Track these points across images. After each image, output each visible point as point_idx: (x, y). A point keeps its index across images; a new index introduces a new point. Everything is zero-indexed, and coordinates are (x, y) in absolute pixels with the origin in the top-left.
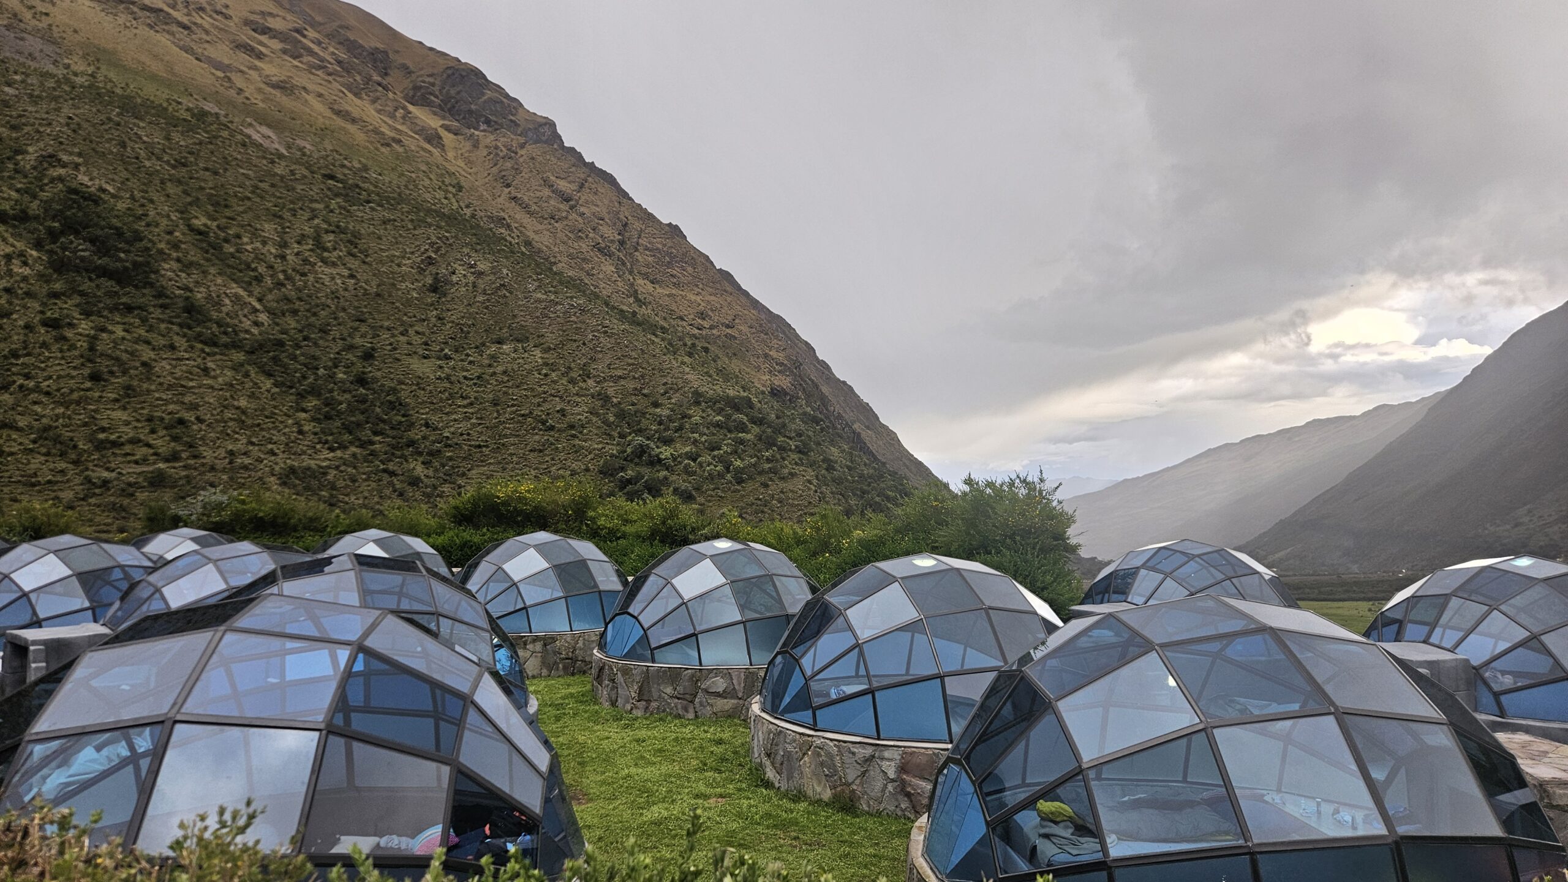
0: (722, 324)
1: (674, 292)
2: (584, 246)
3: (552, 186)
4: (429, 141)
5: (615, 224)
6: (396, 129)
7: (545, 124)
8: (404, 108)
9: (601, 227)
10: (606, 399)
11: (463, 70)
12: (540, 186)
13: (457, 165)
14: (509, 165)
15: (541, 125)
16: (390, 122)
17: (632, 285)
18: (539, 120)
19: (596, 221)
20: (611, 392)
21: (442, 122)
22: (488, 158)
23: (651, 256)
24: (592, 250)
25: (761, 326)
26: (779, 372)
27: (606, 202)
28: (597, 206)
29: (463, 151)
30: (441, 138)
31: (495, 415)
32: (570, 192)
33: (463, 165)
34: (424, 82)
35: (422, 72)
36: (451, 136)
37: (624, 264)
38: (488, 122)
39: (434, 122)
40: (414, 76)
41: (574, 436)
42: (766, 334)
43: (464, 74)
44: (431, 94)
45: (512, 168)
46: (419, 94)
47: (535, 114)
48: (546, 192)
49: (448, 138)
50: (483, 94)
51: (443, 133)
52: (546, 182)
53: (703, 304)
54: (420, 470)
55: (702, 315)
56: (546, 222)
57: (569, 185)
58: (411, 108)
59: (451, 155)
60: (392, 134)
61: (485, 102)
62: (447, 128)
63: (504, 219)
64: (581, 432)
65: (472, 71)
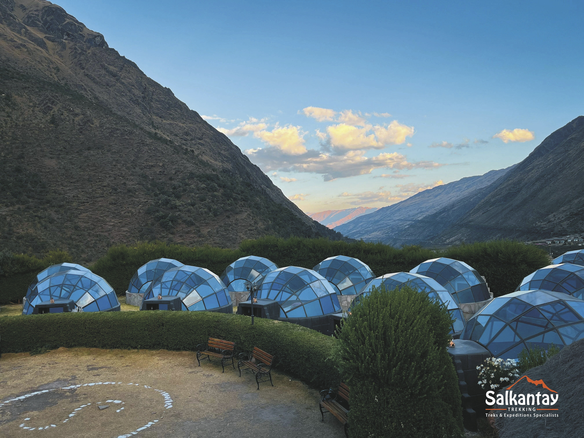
0: (197, 138)
1: (171, 122)
2: (125, 99)
3: (106, 69)
4: (39, 45)
5: (140, 89)
6: (22, 39)
7: (98, 36)
8: (25, 28)
9: (133, 90)
10: (145, 177)
11: (53, 8)
12: (100, 69)
13: (55, 59)
14: (82, 58)
15: (96, 37)
16: (18, 35)
17: (150, 119)
18: (95, 34)
19: (131, 87)
20: (148, 173)
21: (45, 35)
22: (72, 54)
23: (159, 104)
24: (129, 102)
25: (216, 138)
26: (226, 161)
27: (135, 77)
28: (130, 79)
29: (58, 50)
30: (45, 44)
31: (91, 186)
32: (116, 72)
33: (58, 58)
34: (33, 14)
35: (32, 9)
36: (50, 42)
37: (146, 109)
38: (68, 35)
39: (40, 35)
40: (27, 11)
41: (131, 196)
42: (219, 143)
43: (54, 10)
44: (36, 20)
45: (85, 59)
46: (31, 20)
47: (92, 31)
48: (103, 72)
49: (49, 44)
50: (65, 21)
51: (45, 40)
52: (103, 66)
53: (186, 128)
54: (54, 216)
55: (187, 134)
56: (105, 87)
57: (115, 68)
58: (28, 28)
59: (51, 52)
60: (20, 42)
61: (66, 24)
62: (48, 38)
63: (83, 86)
64: (135, 194)
65: (58, 8)
